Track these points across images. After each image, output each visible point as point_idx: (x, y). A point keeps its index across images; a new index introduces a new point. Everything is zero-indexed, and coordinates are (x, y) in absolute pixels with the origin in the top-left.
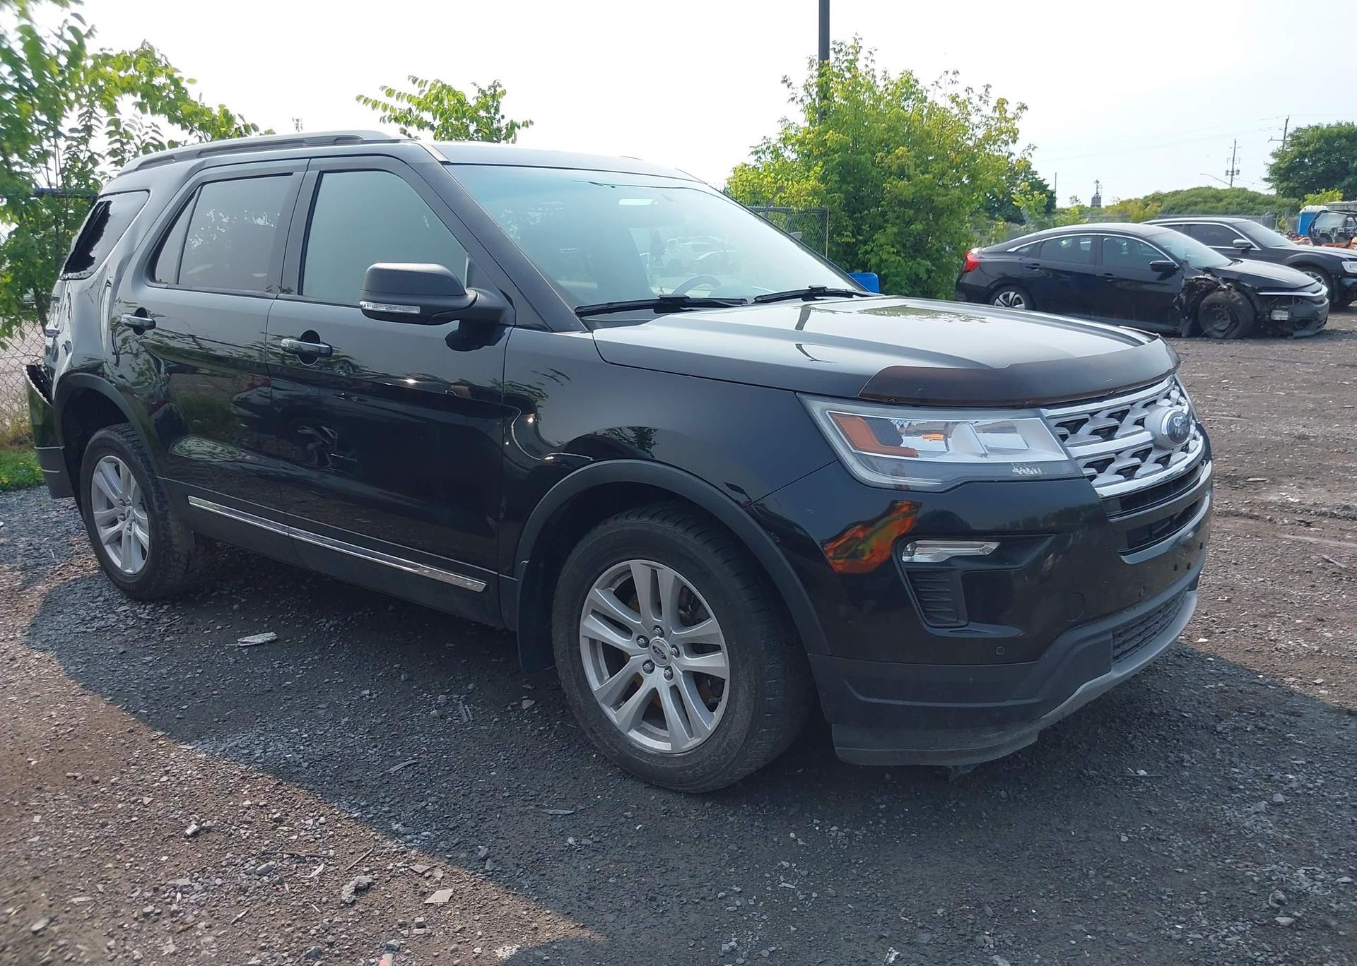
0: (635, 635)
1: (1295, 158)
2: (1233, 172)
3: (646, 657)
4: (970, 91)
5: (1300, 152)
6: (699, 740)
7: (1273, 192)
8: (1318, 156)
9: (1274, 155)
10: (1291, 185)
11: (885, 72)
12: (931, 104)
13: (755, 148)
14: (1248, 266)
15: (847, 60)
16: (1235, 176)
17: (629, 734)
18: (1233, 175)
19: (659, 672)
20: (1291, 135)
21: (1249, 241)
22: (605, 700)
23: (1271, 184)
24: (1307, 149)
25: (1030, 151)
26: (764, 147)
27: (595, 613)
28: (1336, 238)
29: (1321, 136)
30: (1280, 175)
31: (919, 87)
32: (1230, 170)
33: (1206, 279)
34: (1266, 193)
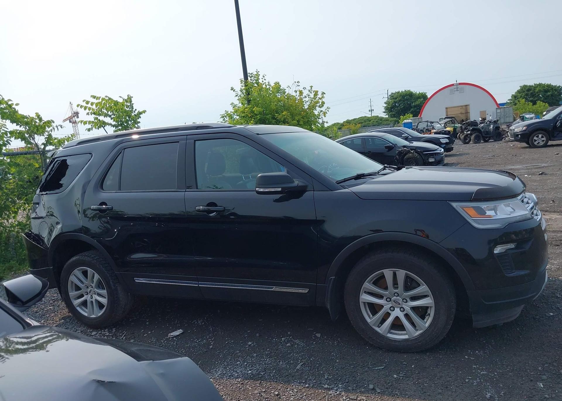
0: (385, 298)
1: (393, 104)
2: (371, 110)
3: (391, 305)
4: (305, 89)
5: (394, 101)
6: (422, 331)
7: (387, 116)
8: (400, 102)
9: (385, 103)
10: (393, 113)
11: (269, 83)
12: (288, 94)
13: (222, 115)
14: (416, 144)
15: (255, 80)
16: (372, 112)
17: (387, 335)
18: (371, 111)
19: (397, 310)
20: (390, 96)
21: (407, 135)
22: (374, 325)
23: (386, 114)
24: (396, 100)
25: (328, 109)
26: (226, 115)
27: (365, 292)
28: (425, 131)
29: (400, 95)
30: (389, 110)
31: (281, 88)
32: (370, 110)
33: (405, 150)
34: (385, 117)
